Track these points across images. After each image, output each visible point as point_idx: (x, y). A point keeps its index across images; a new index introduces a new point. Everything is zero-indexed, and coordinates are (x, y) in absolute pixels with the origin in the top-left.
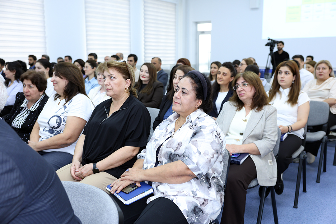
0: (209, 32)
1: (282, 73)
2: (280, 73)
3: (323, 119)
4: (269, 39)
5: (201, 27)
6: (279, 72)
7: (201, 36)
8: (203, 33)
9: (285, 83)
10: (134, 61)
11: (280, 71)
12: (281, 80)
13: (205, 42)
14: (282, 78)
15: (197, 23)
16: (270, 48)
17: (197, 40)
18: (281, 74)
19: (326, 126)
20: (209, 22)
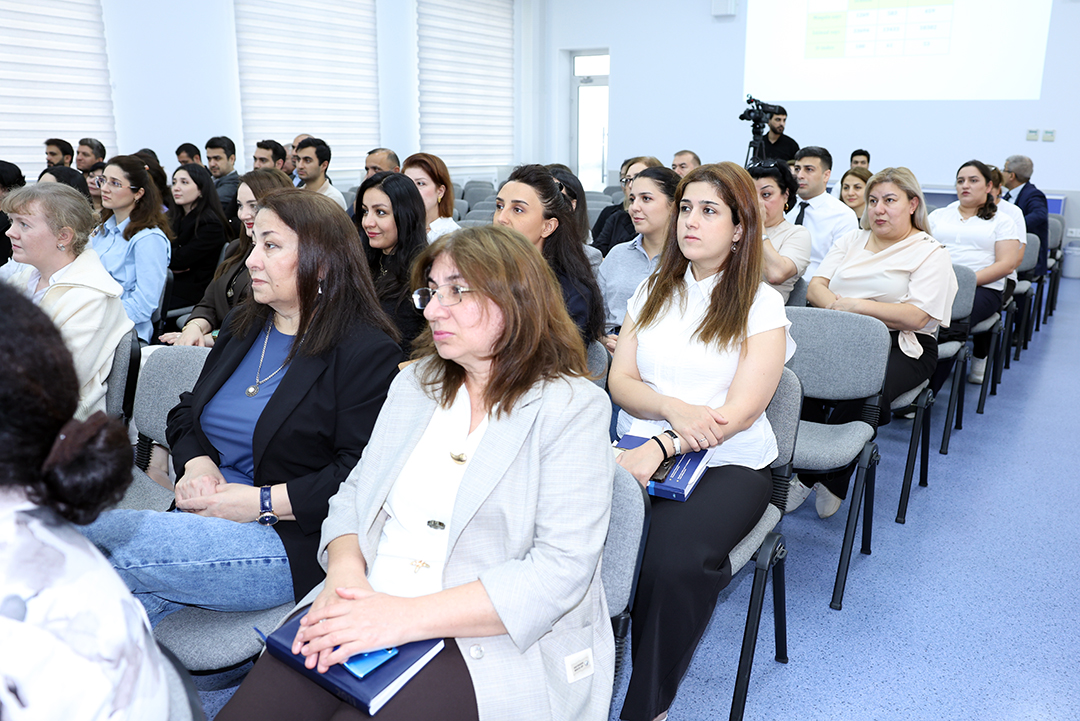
0: (602, 80)
1: (691, 208)
2: (684, 208)
3: (866, 378)
4: (750, 101)
5: (585, 66)
6: (682, 204)
7: (584, 90)
8: (588, 80)
9: (699, 246)
10: (316, 161)
11: (685, 200)
12: (687, 237)
13: (594, 104)
14: (690, 227)
15: (572, 54)
17: (573, 102)
18: (689, 212)
19: (876, 402)
20: (603, 51)
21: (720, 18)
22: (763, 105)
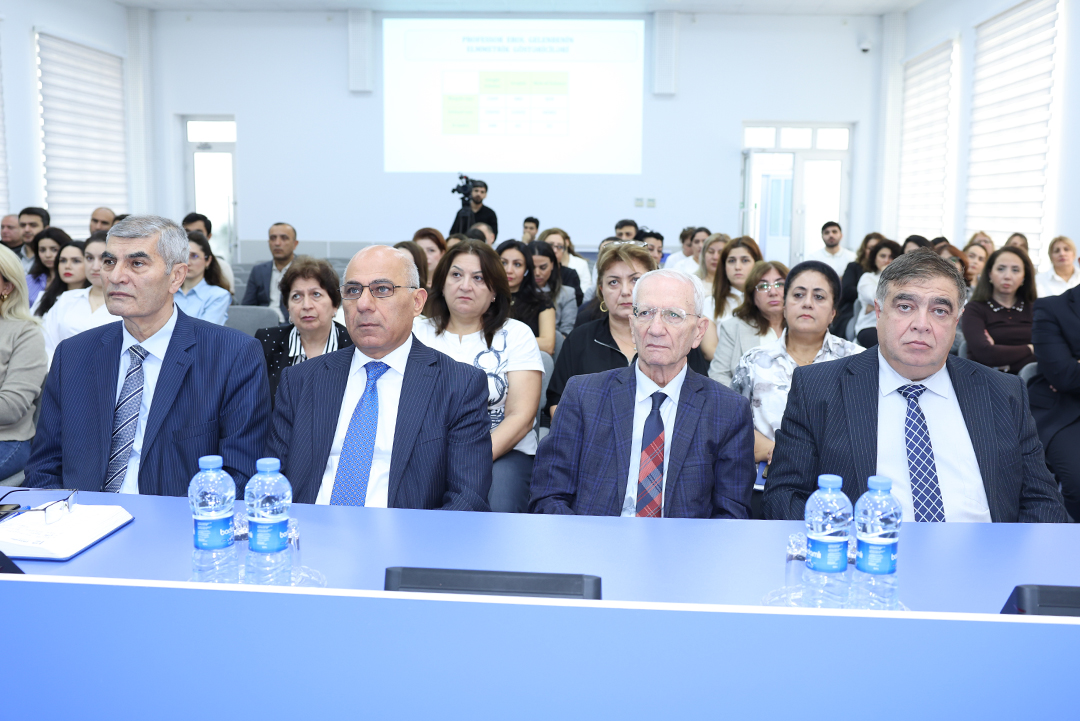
0: (225, 147)
5: (198, 131)
7: (200, 157)
8: (205, 147)
15: (184, 119)
16: (463, 199)
17: (187, 168)
20: (229, 118)
21: (356, 93)
22: (473, 181)
